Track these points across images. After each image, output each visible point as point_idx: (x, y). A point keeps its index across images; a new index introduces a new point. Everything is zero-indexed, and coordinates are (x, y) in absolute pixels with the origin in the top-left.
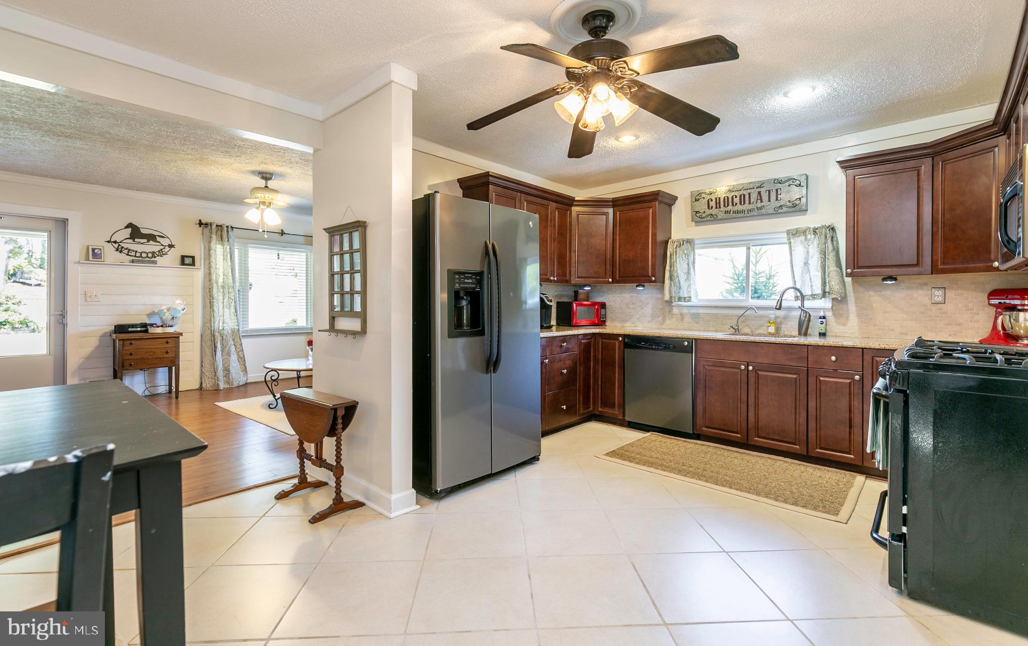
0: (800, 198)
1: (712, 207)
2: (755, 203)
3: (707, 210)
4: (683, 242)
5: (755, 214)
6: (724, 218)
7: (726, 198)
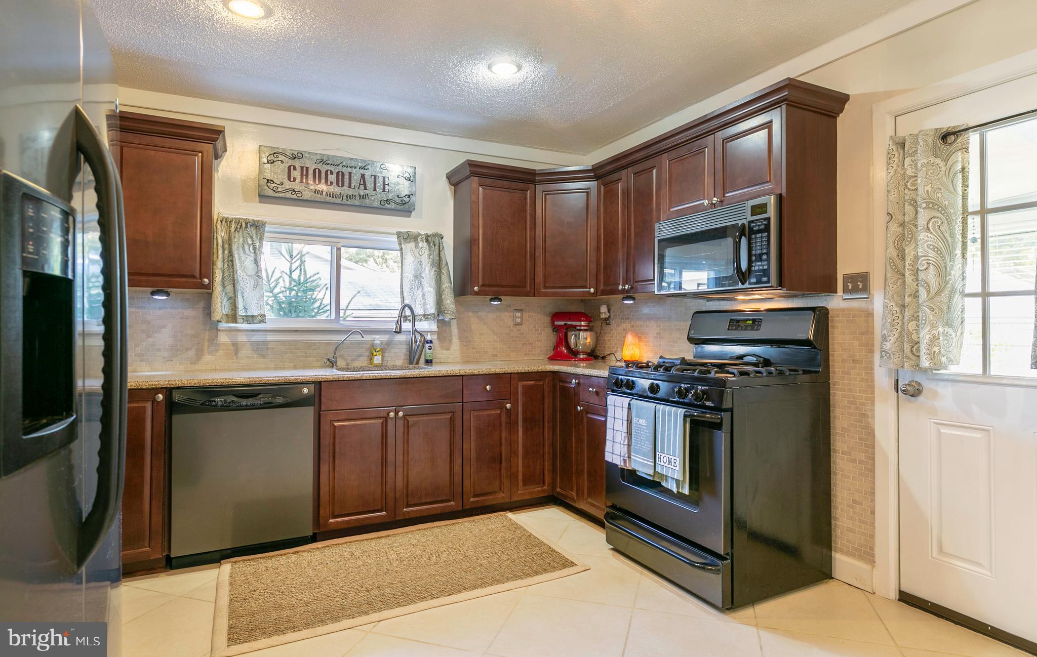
0: (409, 196)
1: (295, 179)
2: (357, 188)
3: (286, 181)
4: (246, 224)
5: (357, 203)
6: (312, 199)
7: (317, 170)
